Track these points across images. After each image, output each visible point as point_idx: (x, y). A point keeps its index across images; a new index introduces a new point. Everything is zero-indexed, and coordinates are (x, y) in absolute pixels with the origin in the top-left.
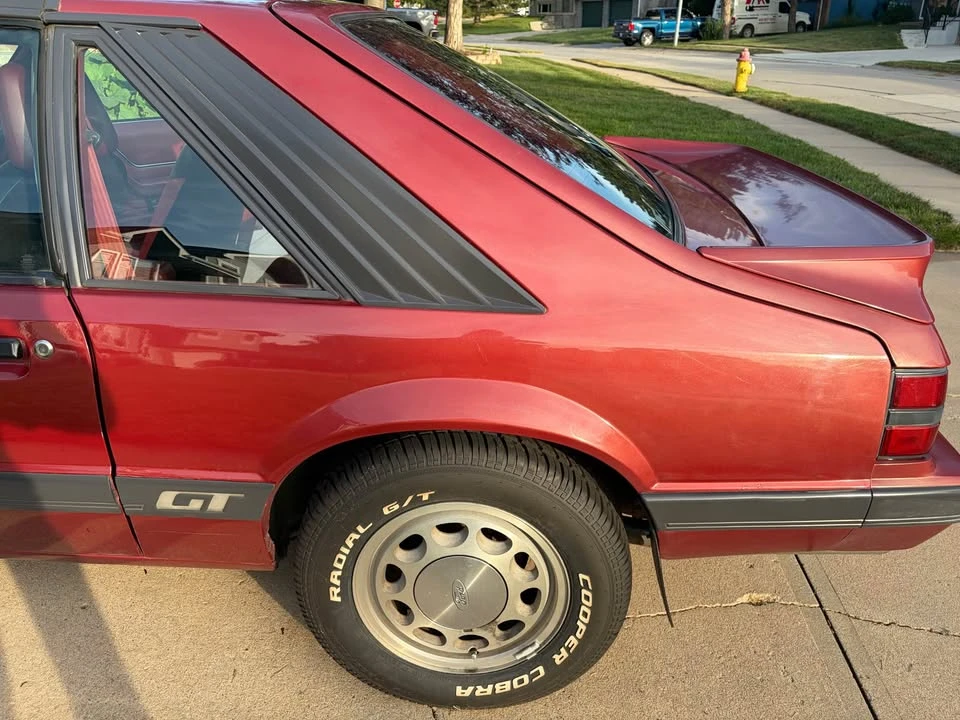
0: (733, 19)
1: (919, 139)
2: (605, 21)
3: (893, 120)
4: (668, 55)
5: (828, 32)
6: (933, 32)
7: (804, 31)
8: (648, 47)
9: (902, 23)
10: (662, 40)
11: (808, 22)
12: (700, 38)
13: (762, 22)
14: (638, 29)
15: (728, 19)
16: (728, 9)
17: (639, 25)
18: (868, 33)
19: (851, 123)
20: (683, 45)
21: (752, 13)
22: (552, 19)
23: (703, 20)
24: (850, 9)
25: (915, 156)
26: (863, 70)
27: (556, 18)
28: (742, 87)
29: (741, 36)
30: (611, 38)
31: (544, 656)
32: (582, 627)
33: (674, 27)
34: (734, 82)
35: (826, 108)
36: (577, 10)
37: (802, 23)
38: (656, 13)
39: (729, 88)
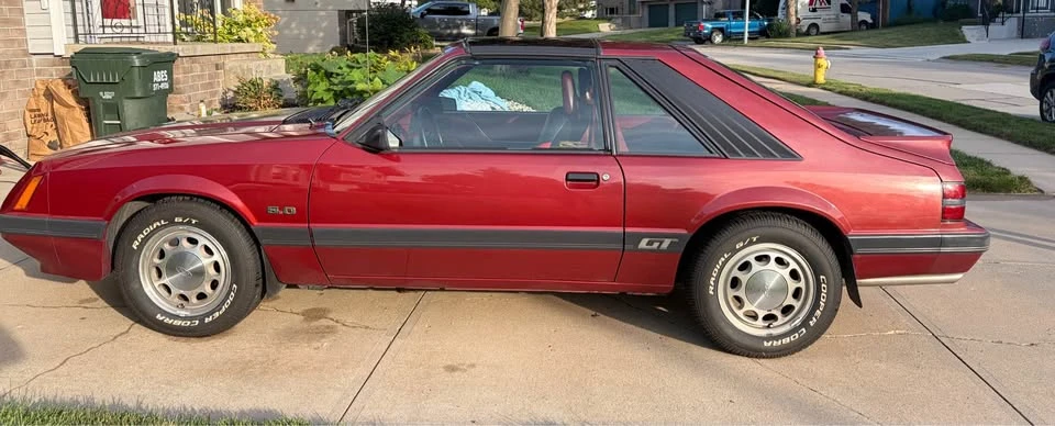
0: (798, 19)
1: (982, 119)
2: (672, 22)
3: (960, 104)
4: (738, 51)
5: (891, 30)
6: (992, 27)
7: (867, 28)
8: (718, 45)
9: (962, 20)
10: (731, 38)
11: (870, 21)
12: (768, 37)
13: (825, 21)
14: (707, 28)
15: (793, 20)
16: (792, 10)
17: (709, 26)
18: (931, 30)
19: (922, 107)
20: (752, 43)
21: (815, 13)
22: (619, 21)
23: (769, 20)
24: (910, 8)
25: (981, 132)
26: (929, 64)
27: (624, 20)
28: (821, 79)
29: (807, 34)
30: (681, 37)
31: (805, 323)
32: (822, 304)
33: (743, 27)
34: (813, 75)
35: (898, 96)
36: (644, 13)
37: (864, 22)
38: (724, 15)
39: (809, 80)
